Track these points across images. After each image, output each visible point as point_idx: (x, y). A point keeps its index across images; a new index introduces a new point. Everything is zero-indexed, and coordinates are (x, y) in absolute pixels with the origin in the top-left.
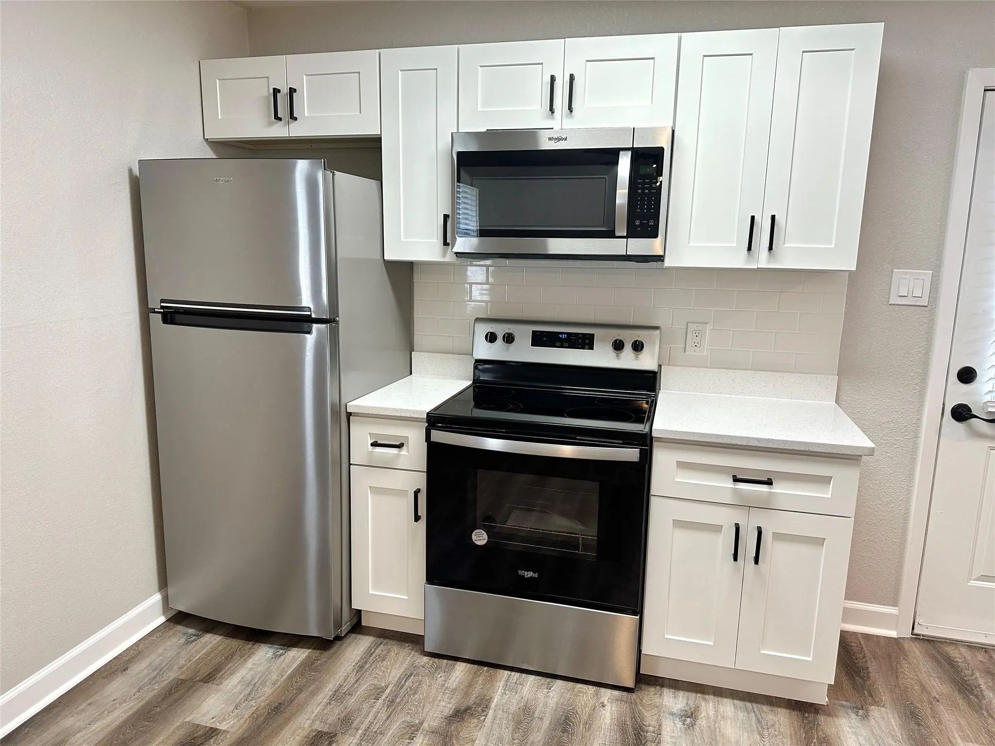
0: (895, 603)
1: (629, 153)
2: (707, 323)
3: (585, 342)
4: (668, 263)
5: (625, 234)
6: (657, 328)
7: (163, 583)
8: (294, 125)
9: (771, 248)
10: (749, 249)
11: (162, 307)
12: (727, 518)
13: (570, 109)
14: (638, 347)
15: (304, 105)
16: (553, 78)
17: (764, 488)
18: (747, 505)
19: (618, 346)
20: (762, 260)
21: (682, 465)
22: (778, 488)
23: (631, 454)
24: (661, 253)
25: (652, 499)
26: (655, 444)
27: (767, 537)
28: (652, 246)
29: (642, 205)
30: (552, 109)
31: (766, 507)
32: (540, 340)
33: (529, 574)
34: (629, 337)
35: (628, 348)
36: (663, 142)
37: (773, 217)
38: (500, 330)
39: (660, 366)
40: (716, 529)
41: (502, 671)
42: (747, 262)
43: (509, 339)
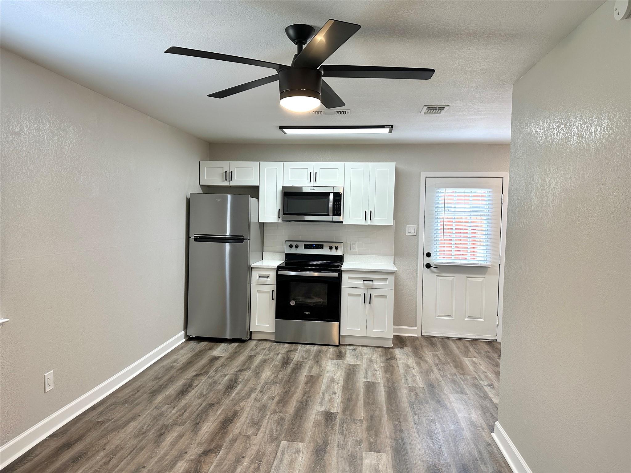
0: (416, 326)
1: (332, 194)
2: (356, 241)
3: (321, 247)
4: (344, 223)
5: (332, 215)
6: (342, 242)
7: (186, 328)
8: (231, 182)
9: (371, 219)
10: (365, 219)
11: (195, 236)
12: (362, 292)
13: (316, 181)
14: (337, 248)
15: (235, 177)
16: (311, 173)
17: (371, 283)
18: (366, 288)
19: (331, 248)
20: (369, 222)
21: (350, 278)
22: (375, 283)
23: (336, 275)
24: (342, 220)
25: (342, 288)
26: (342, 272)
27: (372, 296)
28: (340, 218)
29: (336, 207)
30: (311, 181)
31: (371, 288)
32: (307, 247)
33: (307, 313)
34: (334, 245)
35: (334, 248)
36: (341, 191)
37: (371, 211)
38: (294, 244)
39: (343, 255)
40: (359, 295)
41: (299, 345)
42: (365, 223)
43: (297, 247)
